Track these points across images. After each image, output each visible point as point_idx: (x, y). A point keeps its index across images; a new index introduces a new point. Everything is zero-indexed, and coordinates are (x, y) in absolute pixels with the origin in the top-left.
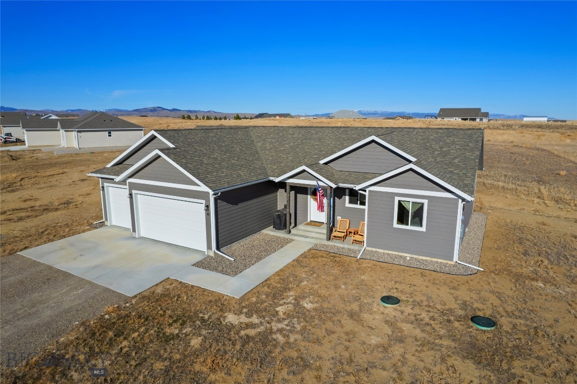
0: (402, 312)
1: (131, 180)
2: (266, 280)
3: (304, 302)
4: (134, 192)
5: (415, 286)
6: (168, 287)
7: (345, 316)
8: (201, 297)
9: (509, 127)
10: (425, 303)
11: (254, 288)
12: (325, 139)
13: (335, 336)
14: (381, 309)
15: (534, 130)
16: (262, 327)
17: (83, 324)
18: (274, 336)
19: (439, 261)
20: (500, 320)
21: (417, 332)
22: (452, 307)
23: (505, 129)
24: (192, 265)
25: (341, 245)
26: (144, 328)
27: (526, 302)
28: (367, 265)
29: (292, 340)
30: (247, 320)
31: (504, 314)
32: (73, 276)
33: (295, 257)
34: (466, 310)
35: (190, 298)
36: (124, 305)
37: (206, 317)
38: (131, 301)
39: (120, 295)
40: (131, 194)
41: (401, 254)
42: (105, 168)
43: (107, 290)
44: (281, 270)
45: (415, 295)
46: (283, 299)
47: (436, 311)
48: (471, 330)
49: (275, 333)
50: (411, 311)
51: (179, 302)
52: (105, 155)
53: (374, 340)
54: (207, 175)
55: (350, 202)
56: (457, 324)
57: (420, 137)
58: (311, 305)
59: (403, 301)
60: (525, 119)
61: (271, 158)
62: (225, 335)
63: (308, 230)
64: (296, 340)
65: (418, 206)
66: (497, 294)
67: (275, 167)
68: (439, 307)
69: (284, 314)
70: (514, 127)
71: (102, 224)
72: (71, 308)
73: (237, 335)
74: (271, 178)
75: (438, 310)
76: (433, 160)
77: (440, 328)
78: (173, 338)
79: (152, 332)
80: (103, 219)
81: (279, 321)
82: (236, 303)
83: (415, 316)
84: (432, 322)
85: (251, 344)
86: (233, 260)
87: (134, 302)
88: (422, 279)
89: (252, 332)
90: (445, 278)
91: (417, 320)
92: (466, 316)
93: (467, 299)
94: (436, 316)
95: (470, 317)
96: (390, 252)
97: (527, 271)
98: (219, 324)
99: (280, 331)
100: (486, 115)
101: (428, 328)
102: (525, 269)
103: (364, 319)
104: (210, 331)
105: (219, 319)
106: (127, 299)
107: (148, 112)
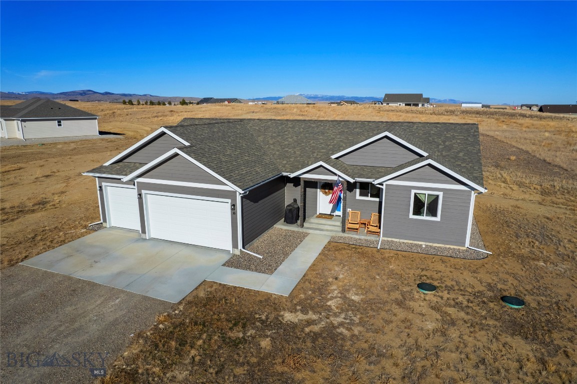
0: (442, 298)
1: (140, 180)
2: (304, 276)
3: (350, 295)
4: (143, 192)
5: (441, 272)
6: (209, 290)
7: (394, 305)
8: (249, 298)
9: (452, 113)
10: (456, 288)
11: (297, 285)
12: (328, 133)
13: (394, 324)
14: (422, 296)
15: (474, 115)
16: (323, 323)
17: (139, 336)
18: (339, 331)
19: (452, 247)
20: (525, 298)
21: (462, 314)
22: (481, 290)
23: (449, 115)
24: (222, 265)
25: (357, 237)
26: (205, 335)
27: (538, 281)
28: (389, 255)
29: (356, 332)
30: (305, 317)
31: (526, 293)
32: (100, 285)
33: (320, 251)
34: (493, 292)
35: (238, 300)
36: (174, 313)
37: (264, 317)
38: (178, 308)
39: (163, 303)
40: (140, 195)
41: (416, 242)
42: (102, 167)
43: (146, 298)
44: (313, 265)
45: (445, 281)
46: (329, 293)
47: (469, 294)
48: (506, 309)
49: (338, 328)
50: (448, 296)
51: (229, 304)
52: (58, 146)
53: (430, 326)
54: (231, 174)
55: (361, 195)
56: (492, 305)
57: (420, 132)
58: (358, 297)
59: (438, 287)
60: (463, 105)
61: (277, 153)
62: (291, 334)
63: (320, 223)
64: (360, 332)
65: (433, 198)
66: (513, 275)
67: (285, 162)
68: (470, 290)
69: (337, 308)
70: (456, 113)
71: (100, 227)
72: (116, 319)
73: (302, 333)
74: (285, 174)
75: (470, 293)
76: (439, 154)
77: (479, 309)
78: (240, 342)
79: (216, 338)
80: (100, 220)
81: (336, 315)
82: (286, 301)
83: (454, 300)
84: (470, 305)
85: (320, 340)
86: (262, 257)
87: (182, 309)
88: (443, 265)
89: (316, 328)
90: (462, 263)
91: (457, 303)
92: (495, 297)
93: (490, 281)
94: (471, 298)
95: (499, 297)
96: (405, 241)
97: (525, 251)
98: (280, 324)
99: (341, 324)
100: (427, 100)
101: (470, 311)
102: (523, 251)
103: (411, 307)
104: (274, 331)
105: (277, 319)
106: (174, 307)
107: (77, 95)
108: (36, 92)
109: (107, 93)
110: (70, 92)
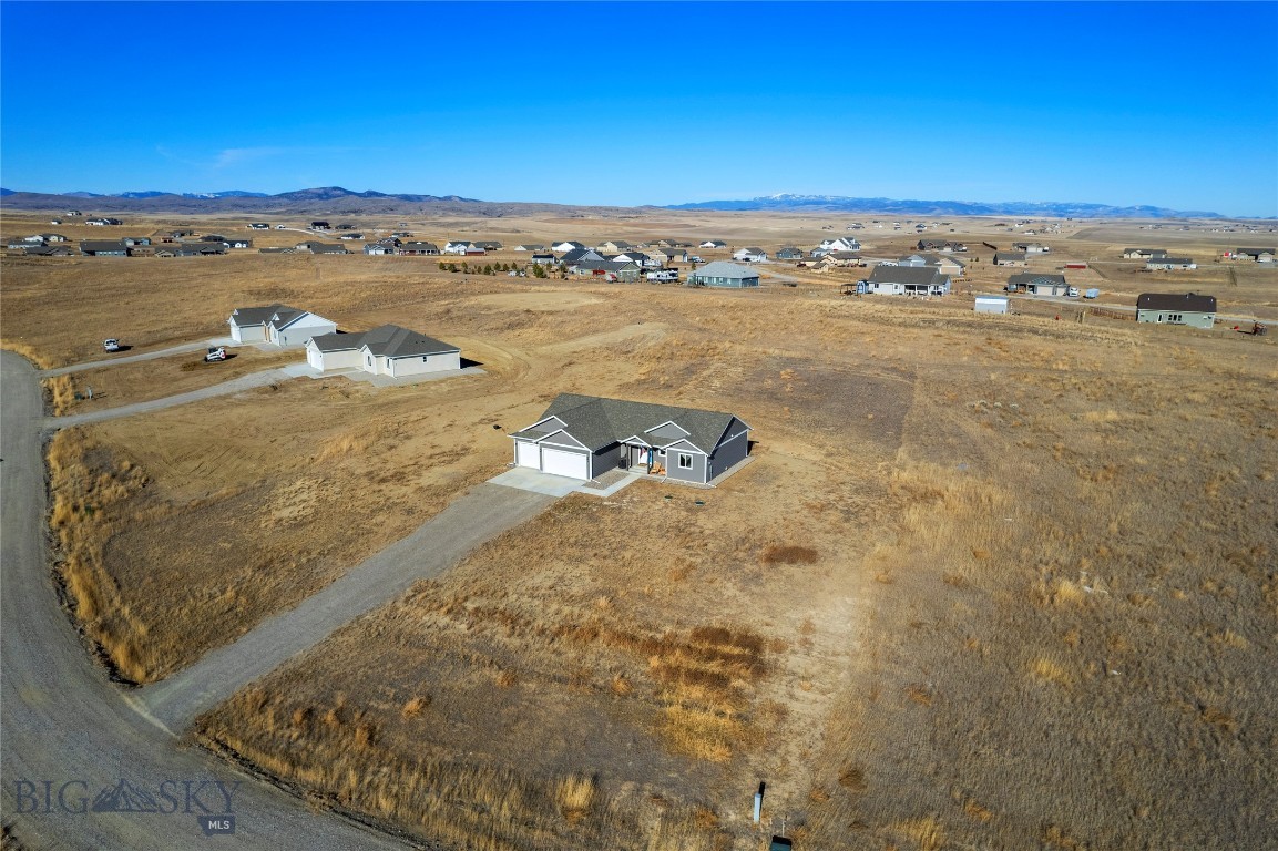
1: (542, 442)
2: (618, 491)
4: (543, 448)
6: (576, 494)
11: (614, 493)
16: (618, 505)
24: (582, 485)
25: (655, 476)
26: (573, 506)
28: (665, 485)
30: (612, 503)
32: (528, 491)
33: (631, 482)
37: (596, 503)
40: (541, 450)
41: (682, 480)
44: (625, 488)
46: (626, 497)
54: (584, 443)
57: (700, 417)
63: (637, 468)
69: (626, 501)
71: (514, 466)
74: (617, 441)
76: (701, 433)
79: (577, 507)
80: (515, 463)
81: (625, 504)
82: (606, 499)
89: (614, 507)
96: (676, 480)
107: (311, 198)
108: (234, 192)
109: (371, 194)
110: (299, 192)
